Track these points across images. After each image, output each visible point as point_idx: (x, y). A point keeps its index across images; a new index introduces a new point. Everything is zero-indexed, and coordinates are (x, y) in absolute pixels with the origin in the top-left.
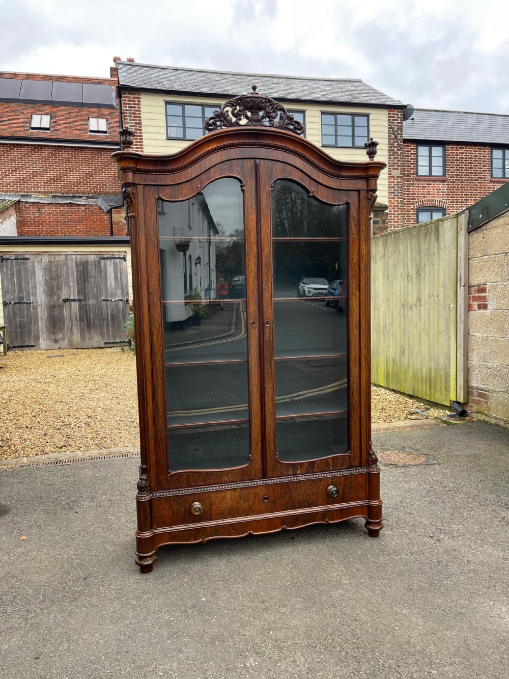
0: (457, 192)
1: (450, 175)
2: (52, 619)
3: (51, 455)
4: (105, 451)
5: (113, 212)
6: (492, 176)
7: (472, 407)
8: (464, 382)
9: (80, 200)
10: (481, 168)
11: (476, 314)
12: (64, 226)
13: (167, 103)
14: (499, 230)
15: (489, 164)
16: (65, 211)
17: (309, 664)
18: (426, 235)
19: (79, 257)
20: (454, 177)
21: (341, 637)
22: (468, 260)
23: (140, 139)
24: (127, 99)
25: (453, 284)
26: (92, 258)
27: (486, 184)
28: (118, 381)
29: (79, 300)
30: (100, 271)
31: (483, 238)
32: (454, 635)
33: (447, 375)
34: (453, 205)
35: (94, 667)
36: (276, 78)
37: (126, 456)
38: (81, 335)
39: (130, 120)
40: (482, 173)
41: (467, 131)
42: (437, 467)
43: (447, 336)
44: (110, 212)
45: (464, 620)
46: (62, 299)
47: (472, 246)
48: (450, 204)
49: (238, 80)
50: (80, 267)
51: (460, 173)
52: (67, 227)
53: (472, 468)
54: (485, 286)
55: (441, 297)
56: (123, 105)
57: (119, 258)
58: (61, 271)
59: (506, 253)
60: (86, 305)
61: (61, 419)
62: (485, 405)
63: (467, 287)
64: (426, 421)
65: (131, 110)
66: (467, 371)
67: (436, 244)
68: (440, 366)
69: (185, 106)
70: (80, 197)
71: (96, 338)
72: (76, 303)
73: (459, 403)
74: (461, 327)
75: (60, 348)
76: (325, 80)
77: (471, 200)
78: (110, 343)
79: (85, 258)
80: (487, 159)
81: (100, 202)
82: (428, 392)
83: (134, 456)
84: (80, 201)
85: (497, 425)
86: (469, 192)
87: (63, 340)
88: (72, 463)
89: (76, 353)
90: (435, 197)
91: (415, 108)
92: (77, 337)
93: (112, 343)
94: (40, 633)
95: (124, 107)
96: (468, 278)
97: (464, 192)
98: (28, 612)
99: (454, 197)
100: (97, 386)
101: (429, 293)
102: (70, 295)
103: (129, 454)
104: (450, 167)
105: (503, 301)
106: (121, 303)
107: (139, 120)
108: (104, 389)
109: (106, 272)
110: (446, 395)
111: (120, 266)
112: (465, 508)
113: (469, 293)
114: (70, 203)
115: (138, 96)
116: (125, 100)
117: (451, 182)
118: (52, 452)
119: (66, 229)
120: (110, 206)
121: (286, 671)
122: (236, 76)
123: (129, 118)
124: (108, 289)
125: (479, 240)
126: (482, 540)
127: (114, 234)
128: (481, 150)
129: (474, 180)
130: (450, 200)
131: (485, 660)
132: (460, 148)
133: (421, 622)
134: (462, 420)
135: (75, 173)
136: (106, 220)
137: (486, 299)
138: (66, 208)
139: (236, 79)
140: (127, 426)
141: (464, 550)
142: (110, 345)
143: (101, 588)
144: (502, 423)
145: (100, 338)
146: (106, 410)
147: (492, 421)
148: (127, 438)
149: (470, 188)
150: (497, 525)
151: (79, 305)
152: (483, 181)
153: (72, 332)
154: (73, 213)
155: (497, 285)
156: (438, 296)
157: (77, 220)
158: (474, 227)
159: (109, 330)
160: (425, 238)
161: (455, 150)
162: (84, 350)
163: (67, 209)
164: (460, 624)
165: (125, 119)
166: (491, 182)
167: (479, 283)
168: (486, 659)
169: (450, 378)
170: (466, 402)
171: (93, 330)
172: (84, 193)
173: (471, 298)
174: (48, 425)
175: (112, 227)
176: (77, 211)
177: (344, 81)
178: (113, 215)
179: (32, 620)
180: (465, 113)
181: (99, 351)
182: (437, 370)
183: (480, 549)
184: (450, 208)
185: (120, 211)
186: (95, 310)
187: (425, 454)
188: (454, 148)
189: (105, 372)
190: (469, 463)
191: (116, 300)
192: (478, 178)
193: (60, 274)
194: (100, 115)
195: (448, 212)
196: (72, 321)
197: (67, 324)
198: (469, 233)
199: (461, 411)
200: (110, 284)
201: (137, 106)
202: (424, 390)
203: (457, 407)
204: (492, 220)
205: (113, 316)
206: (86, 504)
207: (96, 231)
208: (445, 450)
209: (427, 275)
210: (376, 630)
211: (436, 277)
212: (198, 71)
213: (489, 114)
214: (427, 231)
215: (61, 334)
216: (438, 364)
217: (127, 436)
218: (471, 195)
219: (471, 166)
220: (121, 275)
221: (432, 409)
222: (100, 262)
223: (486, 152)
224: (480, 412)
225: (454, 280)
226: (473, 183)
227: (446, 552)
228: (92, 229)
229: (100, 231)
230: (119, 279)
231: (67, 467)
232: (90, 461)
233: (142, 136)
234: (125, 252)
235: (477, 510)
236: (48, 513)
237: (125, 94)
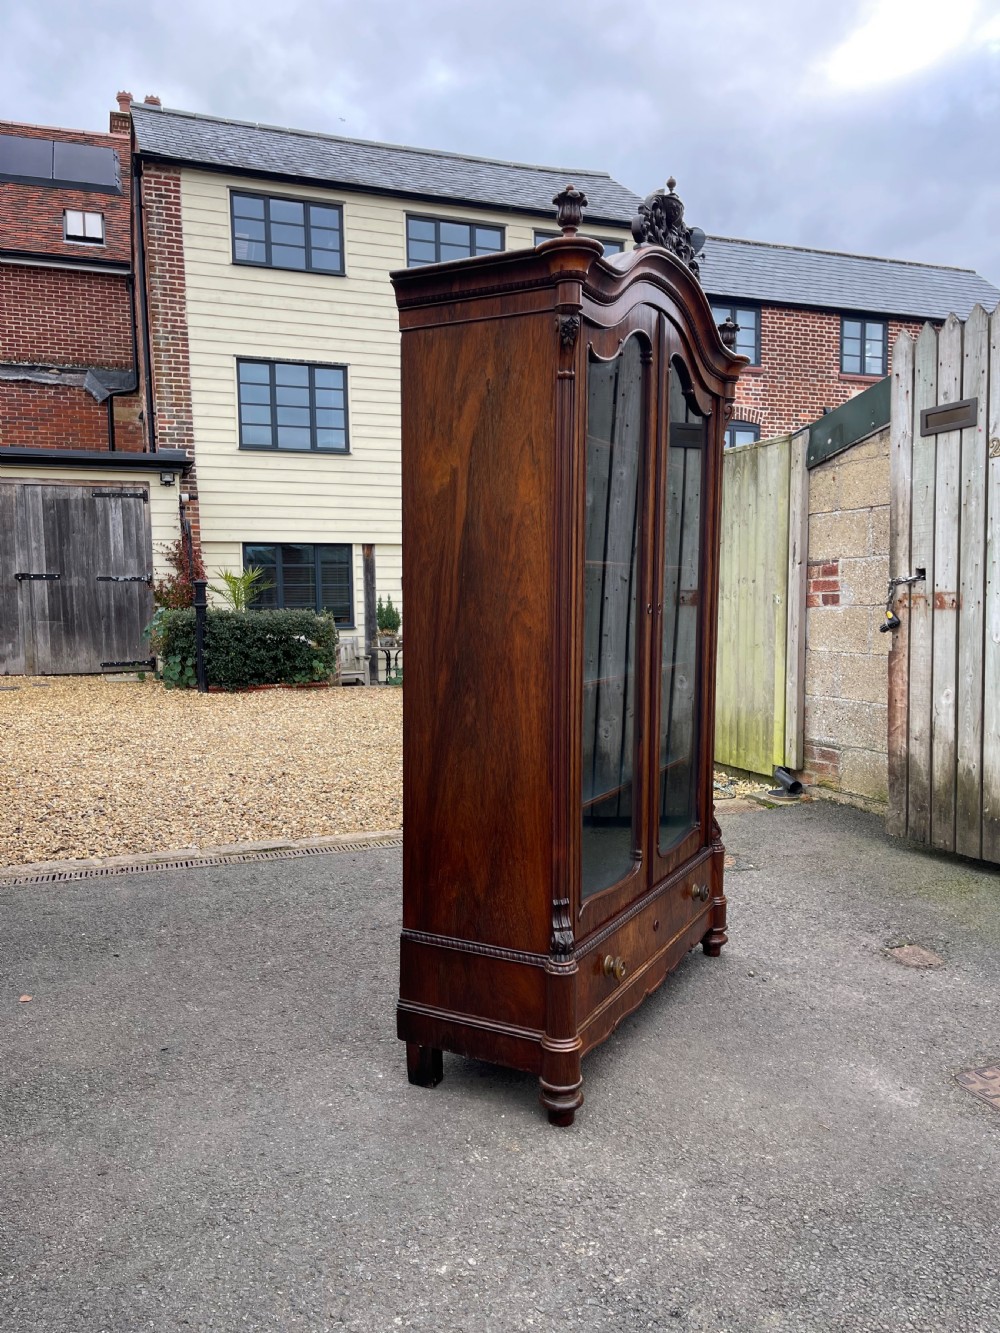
0: (781, 396)
1: (767, 363)
2: (114, 1117)
3: (39, 864)
4: (145, 857)
5: (115, 403)
6: (841, 369)
7: (810, 776)
8: (798, 733)
9: (46, 374)
10: (823, 354)
11: (820, 611)
12: (10, 427)
13: (234, 192)
14: (860, 467)
15: (836, 347)
16: (13, 396)
17: (571, 1154)
18: (735, 470)
19: (50, 489)
20: (776, 369)
21: (617, 1117)
22: (808, 516)
23: (178, 260)
24: (153, 180)
25: (782, 560)
26: (78, 493)
27: (831, 384)
28: (142, 735)
29: (49, 577)
30: (94, 521)
31: (834, 479)
32: (797, 1109)
33: (768, 722)
34: (773, 419)
35: (209, 1179)
36: (447, 157)
37: (189, 864)
38: (53, 647)
39: (158, 220)
40: (824, 363)
41: (798, 284)
42: (755, 874)
43: (770, 652)
44: (108, 402)
45: (811, 1087)
46: (14, 574)
47: (815, 492)
48: (767, 418)
49: (375, 158)
50: (52, 511)
51: (786, 360)
52: (17, 428)
53: (813, 873)
54: (835, 564)
55: (760, 582)
56: (144, 191)
57: (135, 496)
58: (12, 518)
59: (872, 507)
60: (64, 588)
61: (43, 802)
62: (833, 773)
63: (804, 565)
64: (731, 803)
65: (161, 202)
66: (803, 713)
67: (752, 489)
68: (756, 705)
69: (271, 201)
70: (47, 369)
71: (84, 655)
72: (43, 584)
73: (788, 770)
74: (794, 635)
75: (7, 674)
76: (540, 171)
77: (805, 411)
78: (112, 665)
79: (62, 493)
80: (834, 338)
81: (88, 381)
82: (735, 752)
83: (204, 864)
84: (47, 378)
85: (852, 806)
86: (802, 398)
87: (14, 657)
88: (83, 877)
89: (43, 682)
90: (741, 403)
91: (707, 234)
92: (43, 652)
93: (118, 665)
94: (98, 1139)
95: (146, 194)
96: (807, 549)
97: (792, 397)
98: (67, 1109)
99: (775, 405)
100: (102, 745)
101: (739, 574)
102: (30, 565)
103: (194, 861)
104: (769, 350)
105: (865, 591)
106: (136, 585)
107: (177, 223)
108: (118, 749)
109: (106, 523)
110: (767, 757)
111: (136, 511)
112: (804, 933)
113: (809, 575)
114: (24, 381)
115: (175, 175)
116: (150, 182)
117: (770, 377)
118: (40, 859)
119: (16, 433)
120: (110, 390)
121: (535, 1165)
122: (370, 150)
123: (156, 217)
124: (110, 557)
125: (826, 484)
126: (833, 978)
127: (117, 448)
128: (824, 321)
129: (811, 376)
130: (767, 409)
131: (847, 1140)
132: (786, 315)
133: (742, 1092)
134: (794, 800)
135: (33, 320)
136: (99, 418)
137: (837, 586)
138: (15, 391)
139: (370, 155)
140: (179, 813)
141: (804, 992)
142: (114, 669)
143: (194, 1068)
144: (860, 803)
145: (93, 654)
146: (130, 786)
147: (844, 800)
148: (183, 834)
149: (803, 389)
150: (856, 957)
151: (50, 587)
152: (827, 377)
153: (34, 642)
154: (31, 401)
155: (856, 562)
156: (754, 581)
157: (39, 415)
158: (818, 460)
159: (112, 639)
160: (734, 475)
161: (778, 318)
162: (59, 678)
163: (17, 391)
164: (804, 1094)
165: (149, 219)
166: (840, 380)
167: (825, 558)
168: (849, 1139)
169: (773, 726)
170: (800, 767)
171: (77, 638)
172: (53, 361)
173: (812, 585)
174: (19, 814)
175: (113, 432)
176: (40, 397)
177: (577, 174)
178: (115, 409)
179: (77, 1119)
180: (796, 249)
181: (92, 680)
182: (751, 712)
183: (831, 990)
184: (767, 425)
185: (130, 401)
186: (84, 598)
187: (734, 855)
188: (775, 314)
189: (112, 719)
190: (808, 866)
191: (126, 580)
192: (818, 372)
193: (8, 524)
194: (87, 205)
195: (764, 431)
196: (33, 618)
197: (24, 624)
198: (810, 469)
199: (791, 783)
200: (115, 547)
201: (173, 195)
202: (728, 750)
203: (785, 778)
204: (849, 448)
205: (119, 611)
206: (132, 943)
207: (79, 440)
208: (767, 847)
209: (736, 544)
210: (672, 1106)
211: (752, 546)
212: (294, 134)
213: (839, 255)
214: (738, 464)
215: (10, 645)
216: (752, 701)
217: (183, 831)
218: (805, 402)
219: (805, 348)
220: (138, 529)
221: (740, 783)
222: (94, 501)
223: (832, 324)
224: (824, 786)
225: (782, 552)
226: (808, 380)
227: (776, 997)
228: (71, 435)
229: (88, 440)
230: (134, 538)
231: (76, 884)
232: (119, 873)
233: (182, 254)
234: (147, 483)
235: (823, 935)
236: (61, 958)
237: (149, 169)
